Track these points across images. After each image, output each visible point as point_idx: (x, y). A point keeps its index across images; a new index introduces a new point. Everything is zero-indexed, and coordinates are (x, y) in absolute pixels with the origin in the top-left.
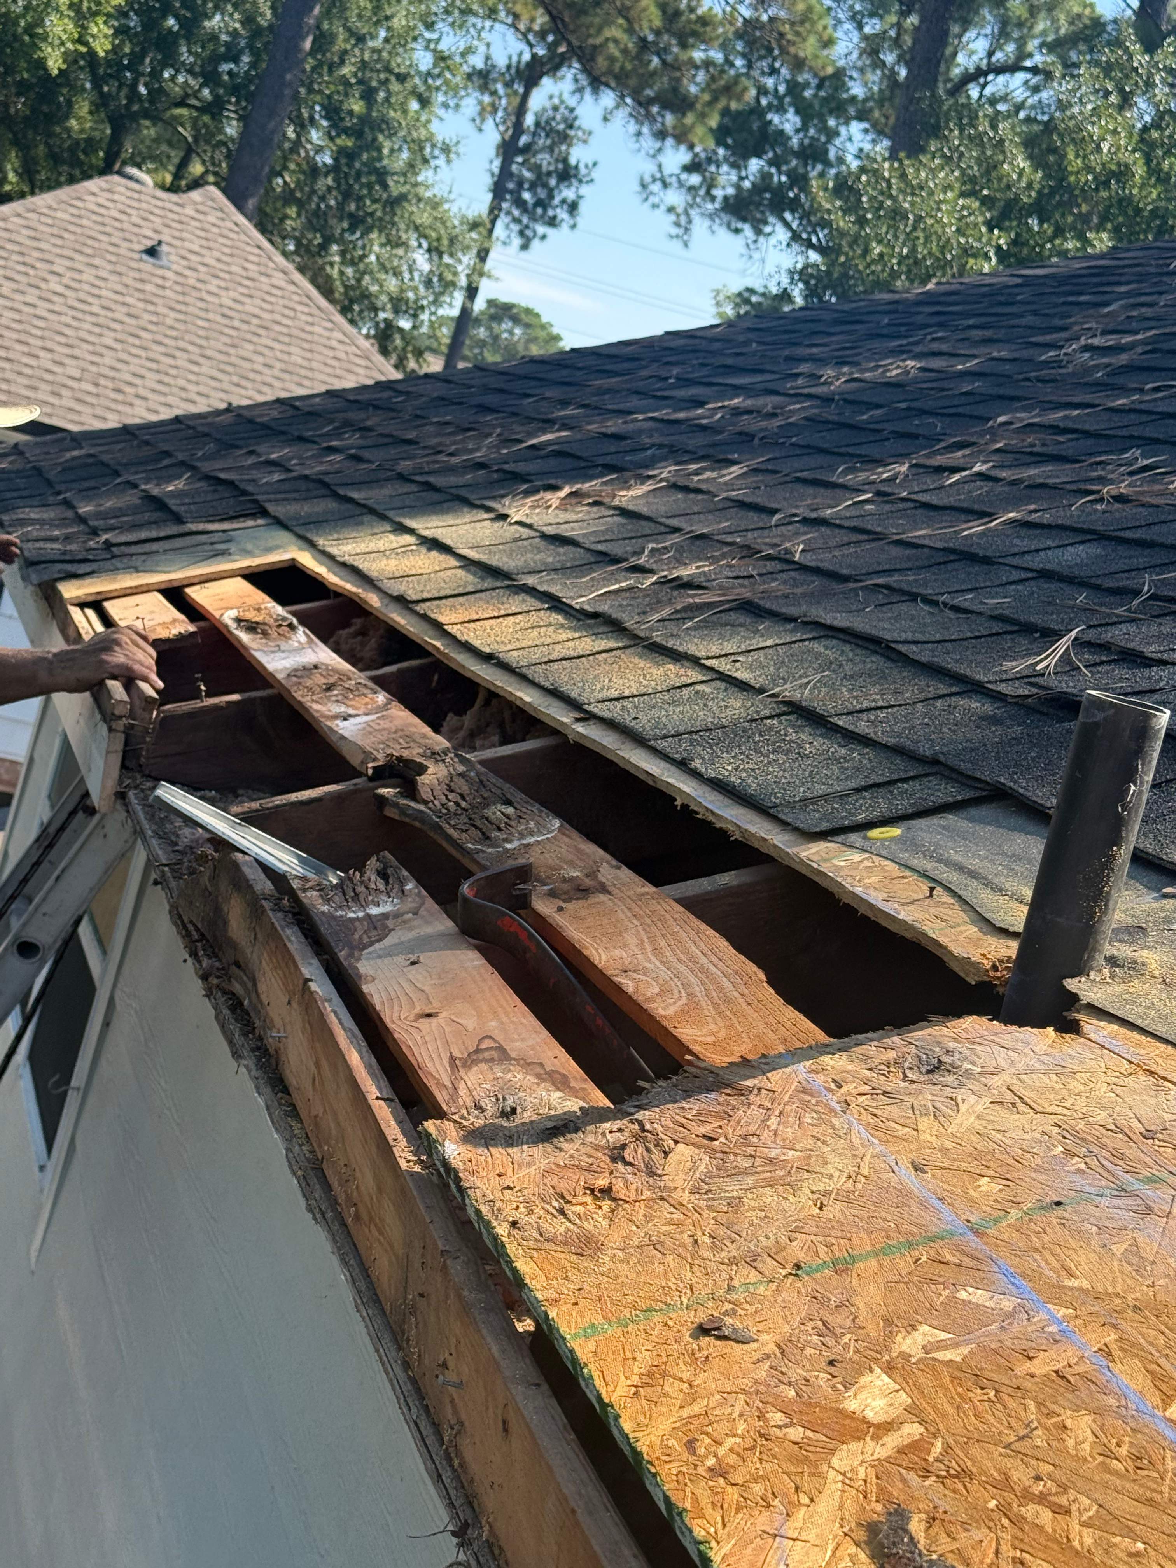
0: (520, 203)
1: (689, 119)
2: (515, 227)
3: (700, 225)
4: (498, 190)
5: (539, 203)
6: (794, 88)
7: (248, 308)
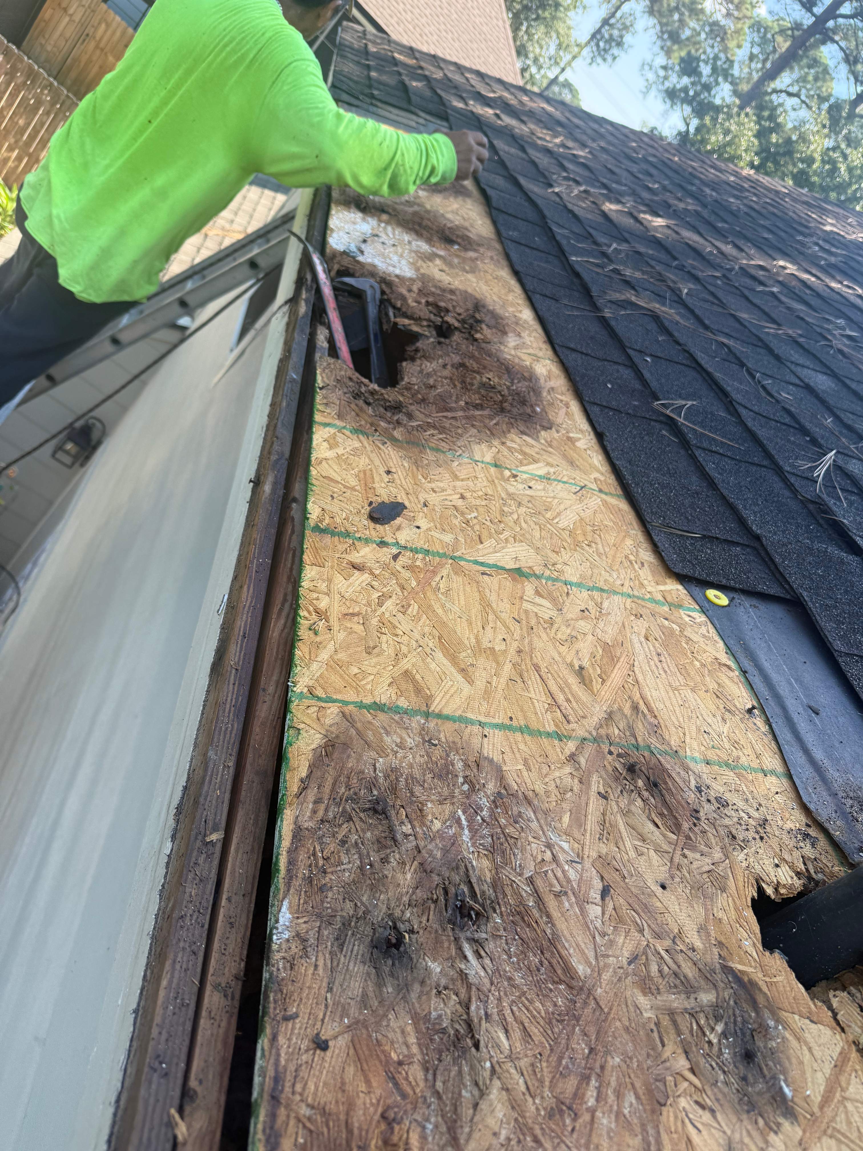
0: (598, 45)
1: (676, 47)
2: (591, 55)
3: (653, 92)
4: (593, 36)
5: (605, 50)
6: (716, 58)
7: (484, 29)
